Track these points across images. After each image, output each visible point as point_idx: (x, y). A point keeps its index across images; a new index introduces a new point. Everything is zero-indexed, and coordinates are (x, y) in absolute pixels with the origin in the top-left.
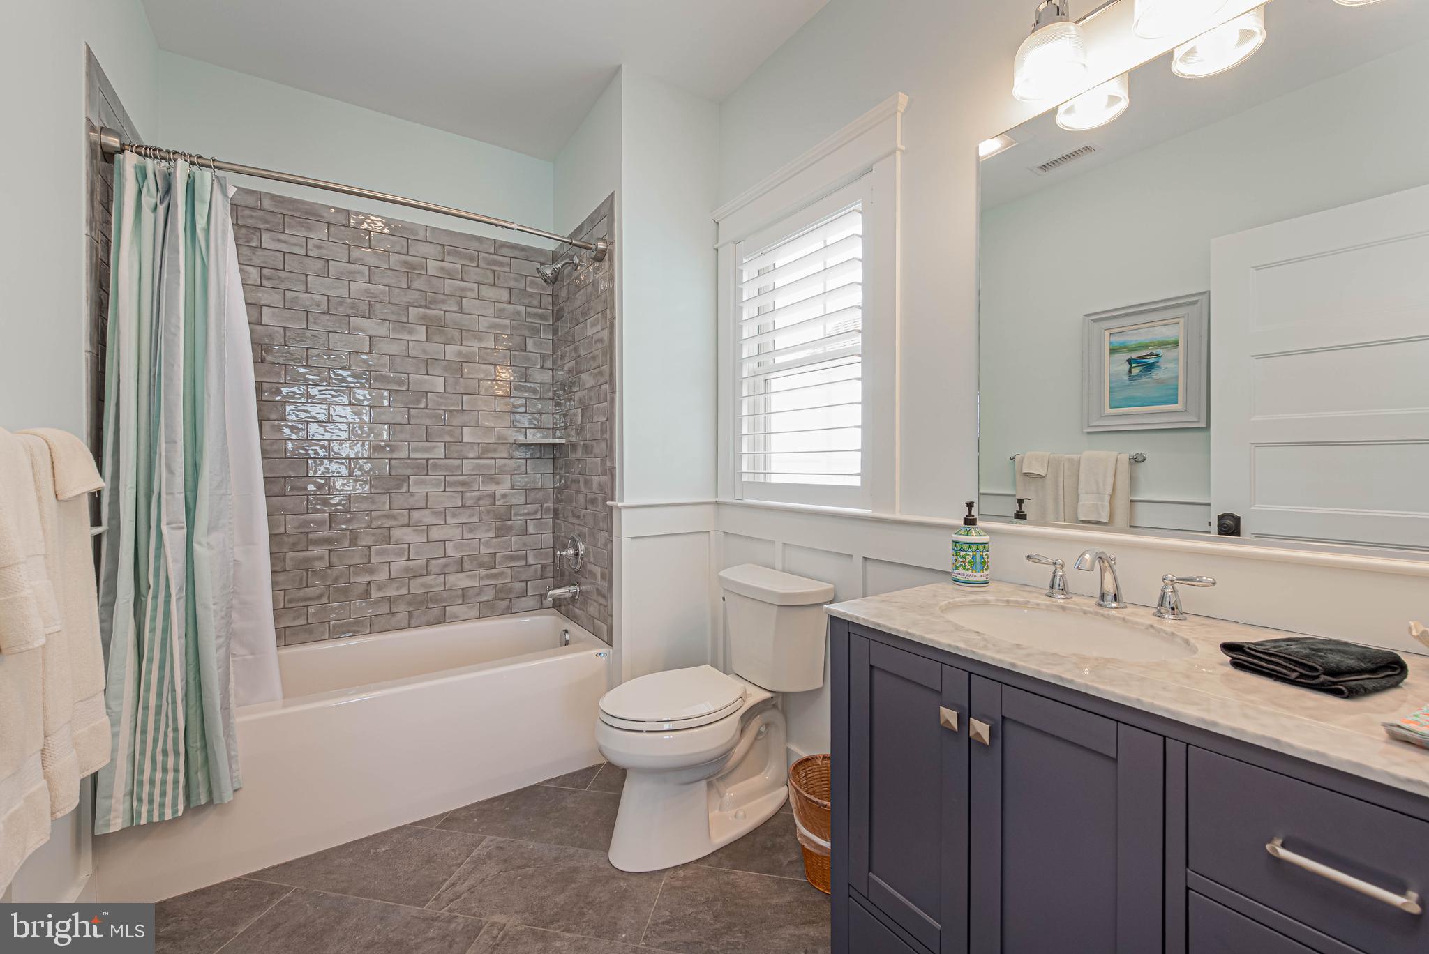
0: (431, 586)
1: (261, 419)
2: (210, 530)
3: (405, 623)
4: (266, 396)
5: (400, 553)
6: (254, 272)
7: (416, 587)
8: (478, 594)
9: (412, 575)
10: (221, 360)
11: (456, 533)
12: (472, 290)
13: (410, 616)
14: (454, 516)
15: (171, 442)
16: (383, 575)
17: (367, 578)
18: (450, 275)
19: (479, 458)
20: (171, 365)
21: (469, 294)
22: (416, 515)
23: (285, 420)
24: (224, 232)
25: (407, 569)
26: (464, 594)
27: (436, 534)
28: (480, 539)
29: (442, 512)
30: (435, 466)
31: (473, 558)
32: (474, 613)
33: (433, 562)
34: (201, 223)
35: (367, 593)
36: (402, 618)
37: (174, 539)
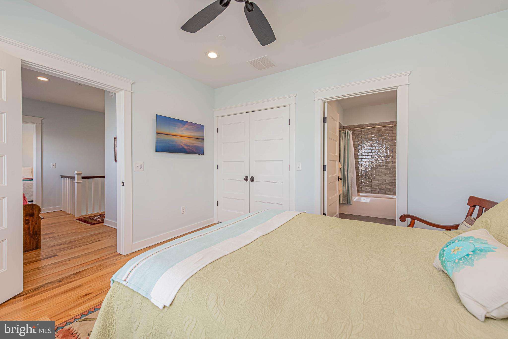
0: (383, 187)
1: (355, 159)
2: (350, 172)
3: (378, 193)
4: (356, 155)
5: (377, 180)
6: (354, 137)
7: (380, 187)
8: (393, 190)
9: (379, 184)
10: (351, 151)
11: (388, 178)
12: (391, 132)
13: (379, 192)
14: (387, 175)
15: (346, 163)
16: (373, 184)
17: (371, 184)
18: (387, 130)
19: (393, 164)
20: (346, 154)
21: (391, 133)
22: (380, 174)
23: (358, 158)
24: (351, 137)
25: (378, 183)
26: (389, 190)
27: (384, 178)
28: (393, 180)
29: (385, 174)
30: (383, 166)
31: (391, 183)
32: (392, 193)
33: (383, 183)
34: (349, 137)
35: (371, 186)
36: (377, 191)
37: (346, 173)
